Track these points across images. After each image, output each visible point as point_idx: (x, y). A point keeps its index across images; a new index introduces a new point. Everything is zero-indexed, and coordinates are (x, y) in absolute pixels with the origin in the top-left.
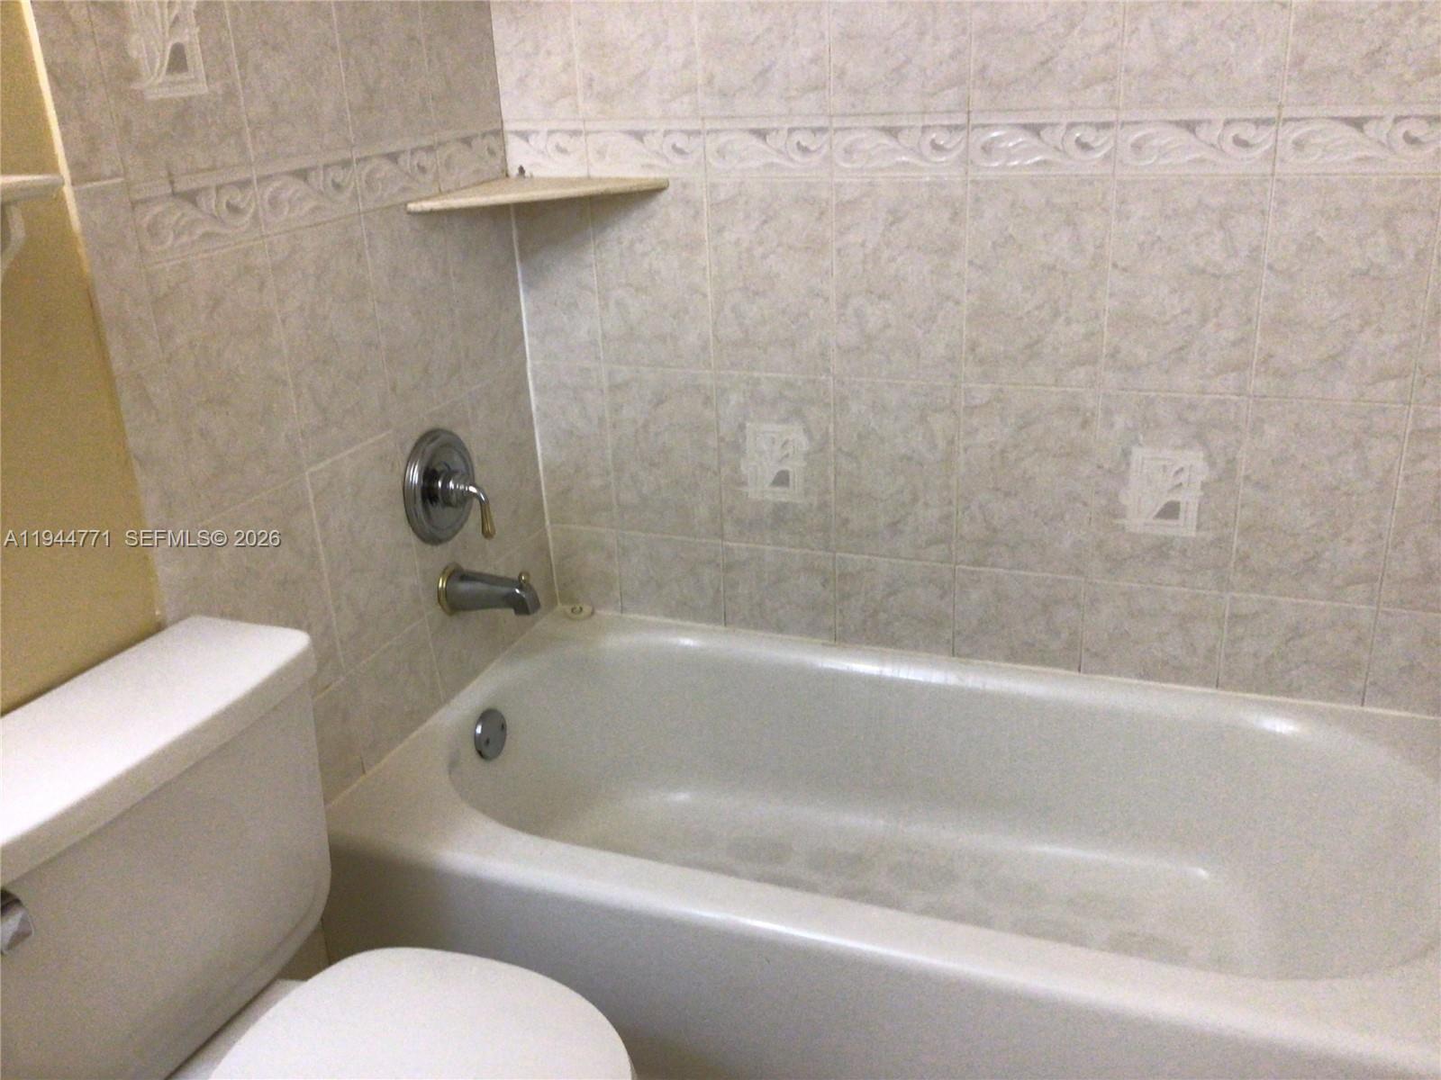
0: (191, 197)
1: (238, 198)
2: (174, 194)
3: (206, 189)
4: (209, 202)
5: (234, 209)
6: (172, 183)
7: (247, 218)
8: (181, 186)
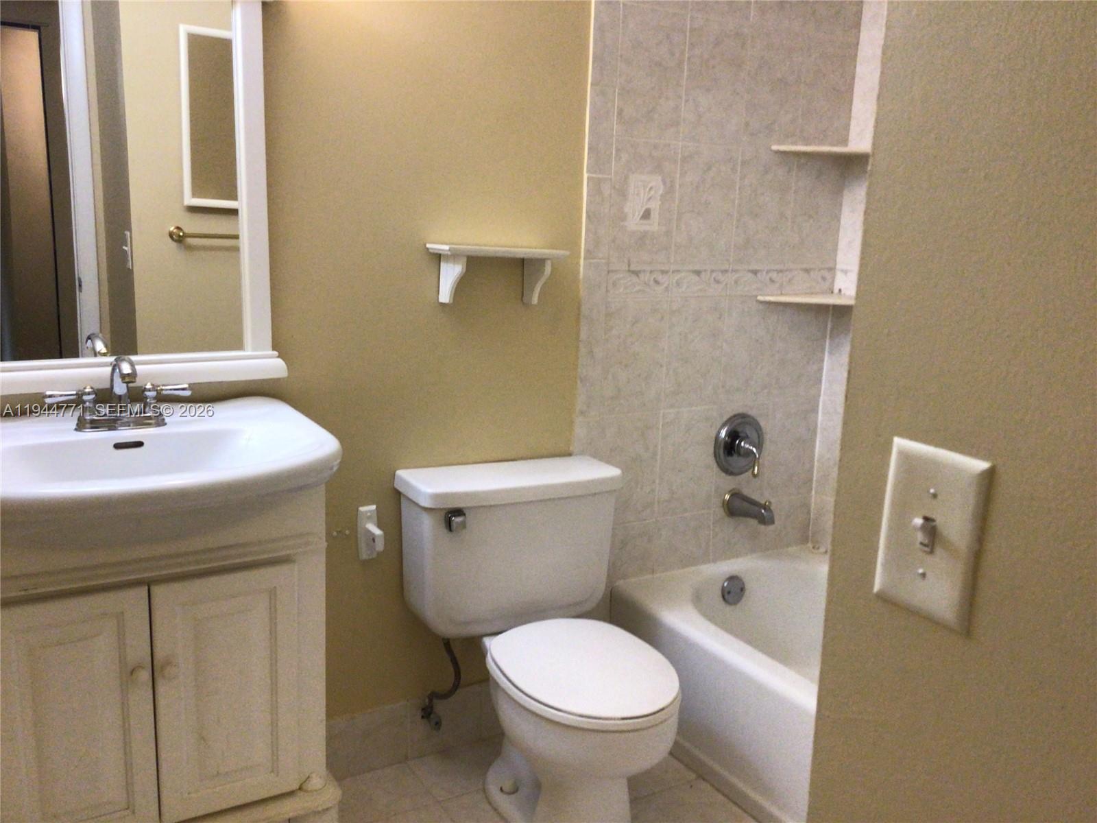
0: (636, 273)
1: (660, 278)
2: (629, 271)
3: (644, 271)
4: (645, 277)
5: (657, 282)
6: (629, 266)
7: (663, 287)
8: (633, 268)
